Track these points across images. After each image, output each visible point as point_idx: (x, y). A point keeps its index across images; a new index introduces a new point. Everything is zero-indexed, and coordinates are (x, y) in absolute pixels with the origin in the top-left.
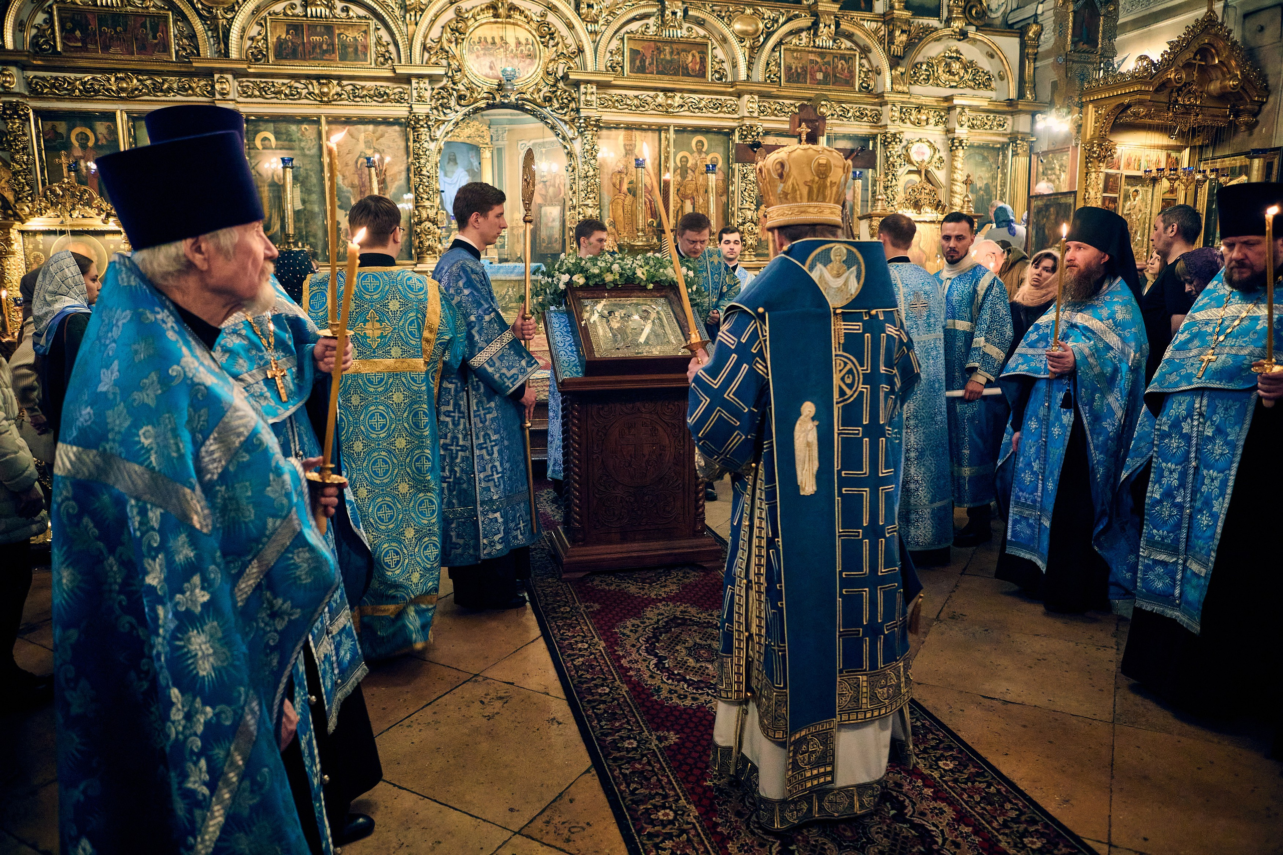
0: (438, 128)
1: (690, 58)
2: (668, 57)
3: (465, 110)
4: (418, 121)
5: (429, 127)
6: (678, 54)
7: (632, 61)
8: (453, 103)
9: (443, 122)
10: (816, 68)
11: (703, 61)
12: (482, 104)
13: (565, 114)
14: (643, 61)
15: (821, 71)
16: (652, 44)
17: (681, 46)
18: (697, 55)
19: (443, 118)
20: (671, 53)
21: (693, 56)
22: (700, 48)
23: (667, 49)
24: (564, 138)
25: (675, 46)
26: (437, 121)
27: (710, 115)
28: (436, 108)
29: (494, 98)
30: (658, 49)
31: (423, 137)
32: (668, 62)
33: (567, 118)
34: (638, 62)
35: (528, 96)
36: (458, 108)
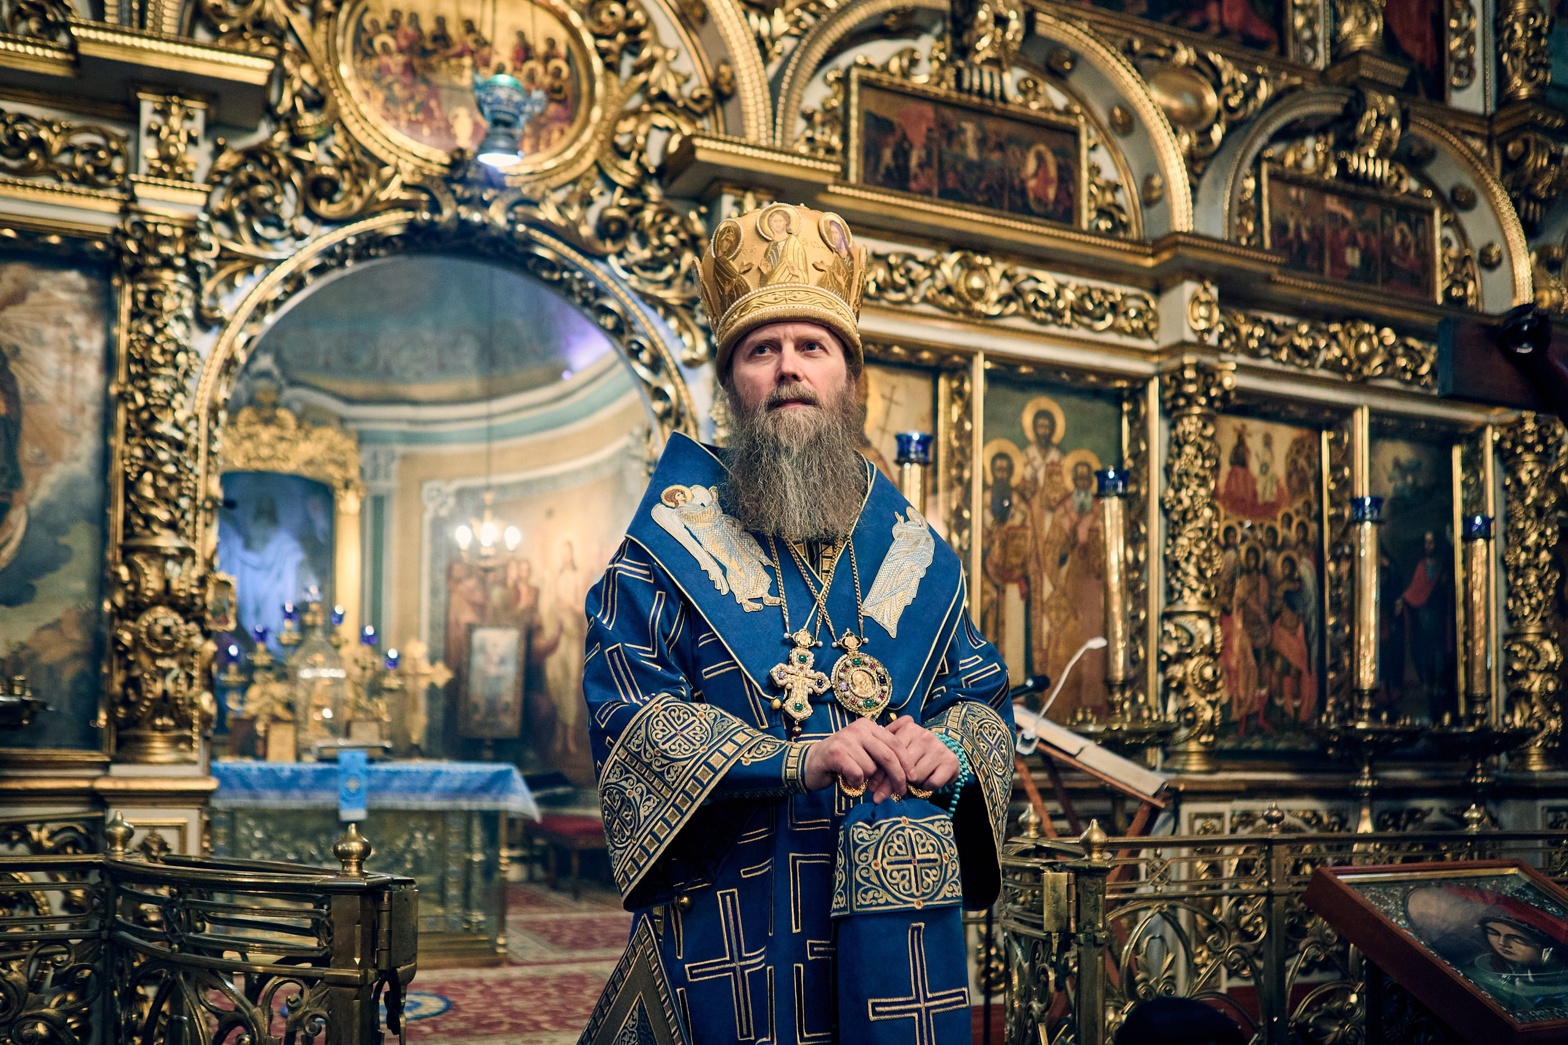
0: (230, 283)
1: (1031, 165)
2: (972, 153)
3: (331, 237)
4: (151, 241)
5: (191, 269)
6: (1000, 147)
7: (870, 152)
8: (288, 206)
9: (250, 265)
10: (1344, 234)
11: (1067, 176)
12: (390, 223)
13: (668, 283)
14: (902, 153)
15: (1354, 243)
16: (928, 110)
17: (1008, 128)
18: (1050, 158)
19: (247, 248)
20: (982, 142)
21: (1040, 158)
22: (1059, 139)
23: (970, 130)
24: (656, 364)
25: (991, 125)
26: (225, 257)
27: (1081, 333)
28: (226, 218)
29: (435, 207)
30: (944, 125)
31: (168, 303)
32: (970, 165)
33: (671, 296)
34: (887, 155)
35: (548, 213)
36: (303, 224)
